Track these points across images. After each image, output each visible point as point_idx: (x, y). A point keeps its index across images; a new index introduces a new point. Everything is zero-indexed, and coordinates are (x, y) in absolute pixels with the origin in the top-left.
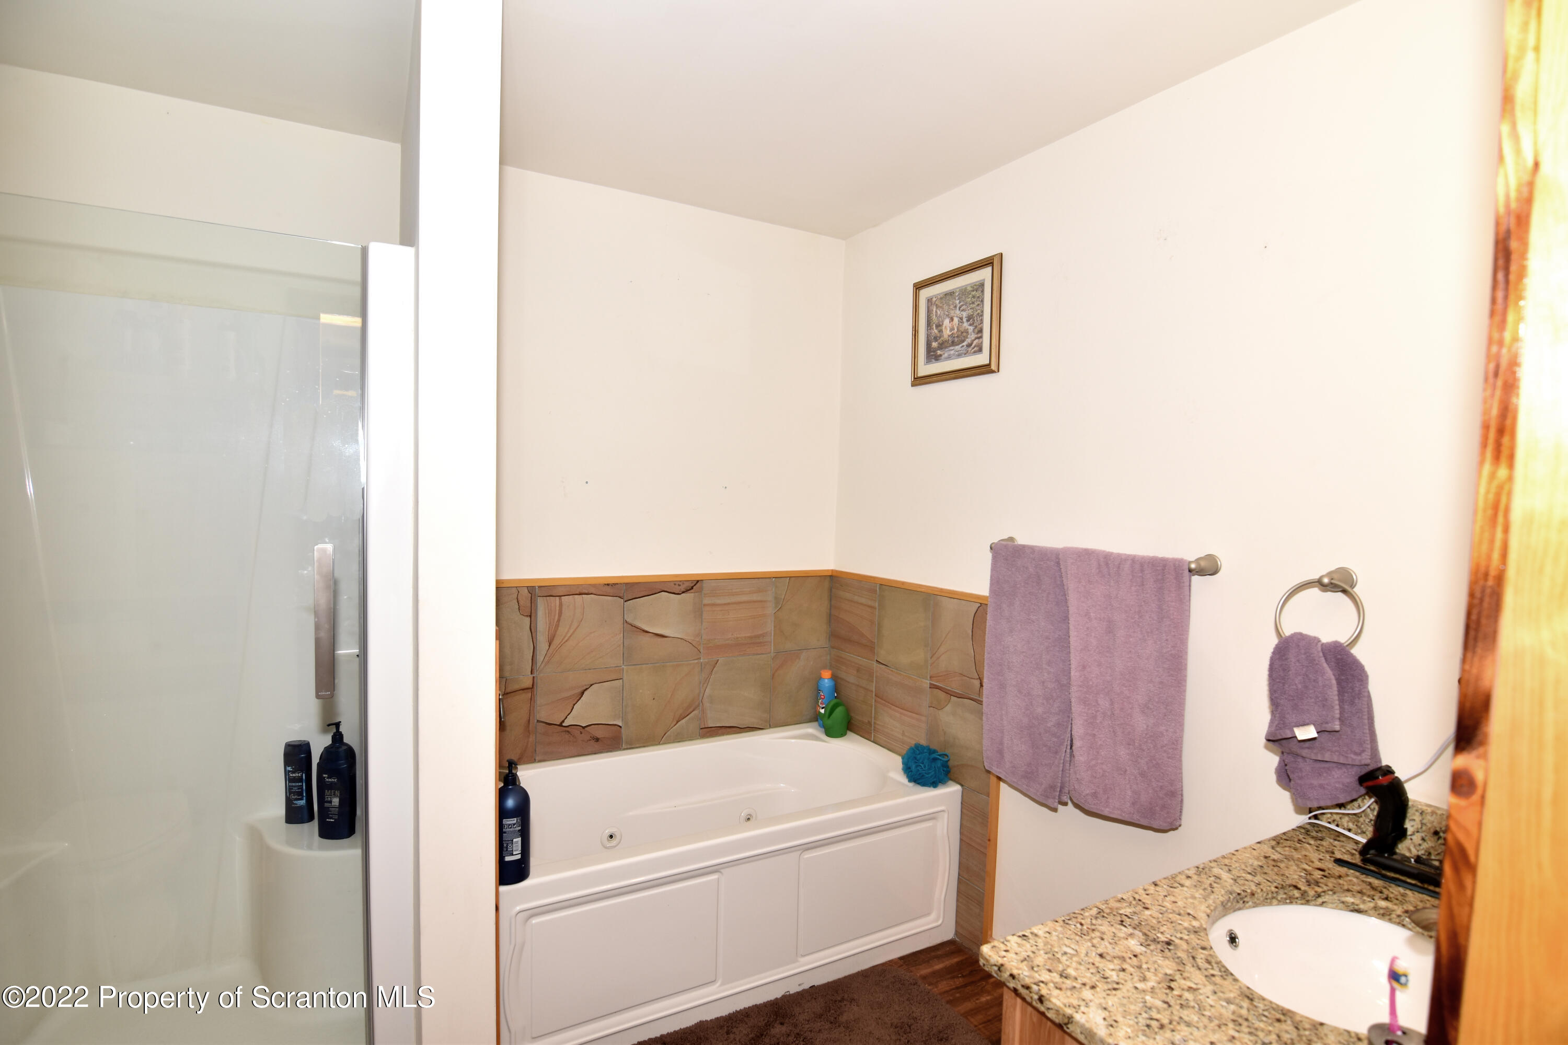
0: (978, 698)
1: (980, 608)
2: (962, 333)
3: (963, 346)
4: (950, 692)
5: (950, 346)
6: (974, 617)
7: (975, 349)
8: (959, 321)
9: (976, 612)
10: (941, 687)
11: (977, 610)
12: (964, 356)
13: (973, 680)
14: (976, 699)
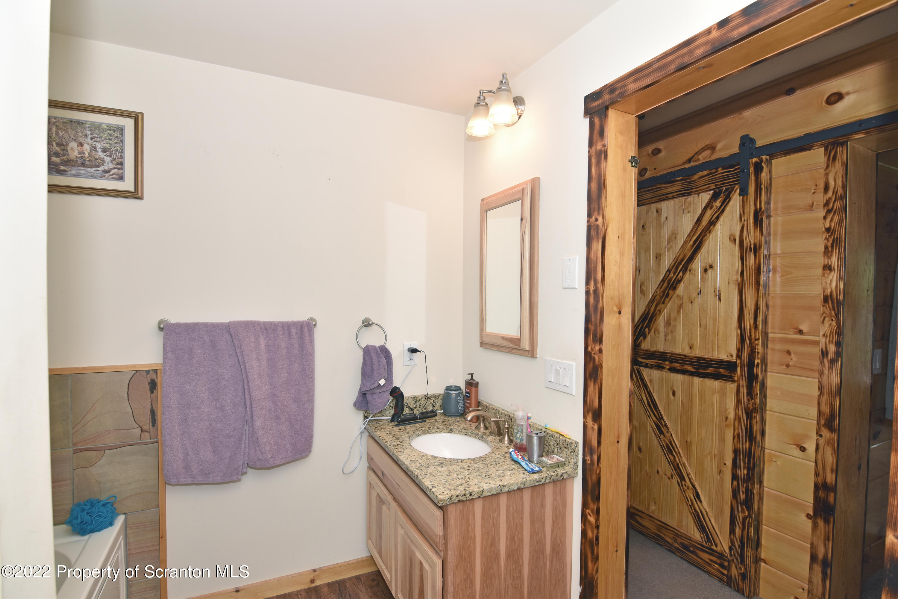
0: (141, 441)
1: (136, 374)
2: (96, 159)
3: (98, 170)
4: (102, 448)
5: (79, 166)
6: (129, 382)
7: (114, 176)
8: (90, 148)
9: (131, 378)
10: (92, 448)
11: (133, 377)
12: (99, 178)
13: (133, 430)
14: (137, 443)
